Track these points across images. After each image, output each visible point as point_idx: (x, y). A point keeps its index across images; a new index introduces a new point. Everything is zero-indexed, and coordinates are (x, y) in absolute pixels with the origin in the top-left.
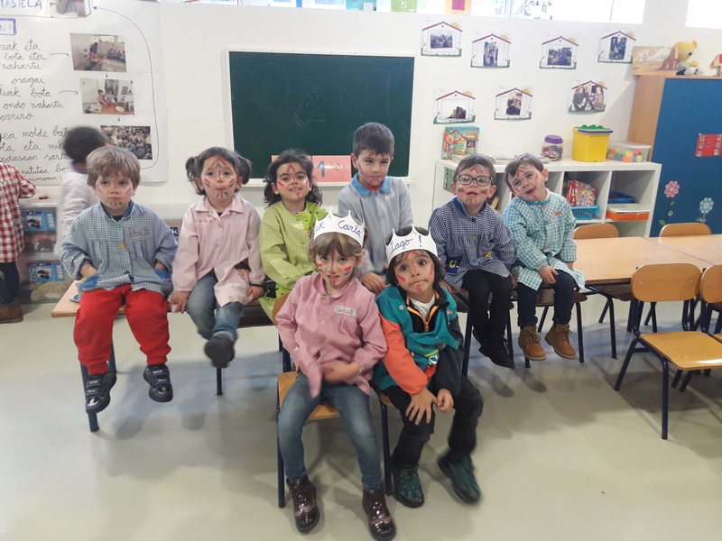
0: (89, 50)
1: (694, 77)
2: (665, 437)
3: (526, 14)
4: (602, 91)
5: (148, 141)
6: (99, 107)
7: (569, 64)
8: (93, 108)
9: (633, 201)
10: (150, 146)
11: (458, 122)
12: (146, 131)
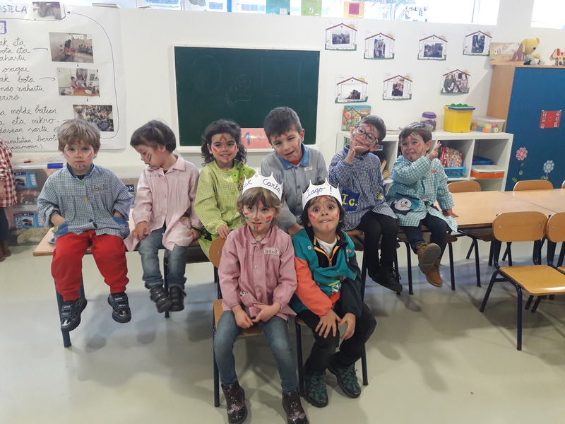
0: (64, 46)
1: (538, 66)
2: (519, 348)
3: (407, 17)
4: (466, 77)
5: (110, 117)
6: (72, 90)
7: (441, 56)
8: (67, 91)
9: (492, 163)
10: (112, 121)
11: (354, 102)
12: (109, 109)
